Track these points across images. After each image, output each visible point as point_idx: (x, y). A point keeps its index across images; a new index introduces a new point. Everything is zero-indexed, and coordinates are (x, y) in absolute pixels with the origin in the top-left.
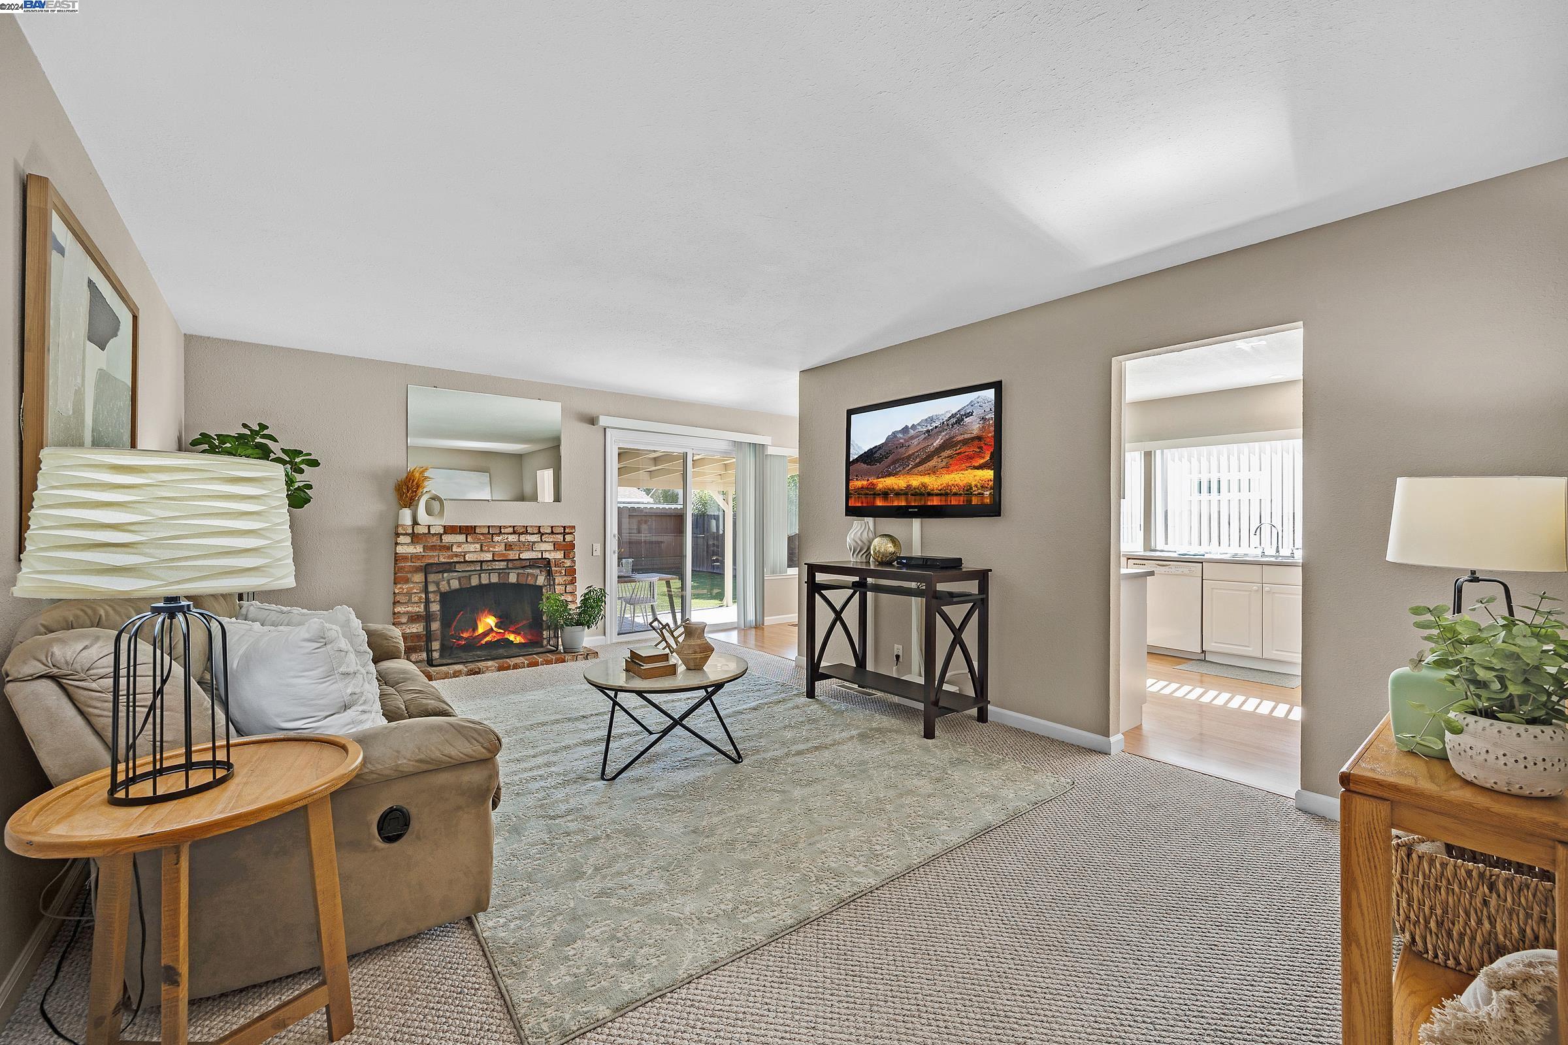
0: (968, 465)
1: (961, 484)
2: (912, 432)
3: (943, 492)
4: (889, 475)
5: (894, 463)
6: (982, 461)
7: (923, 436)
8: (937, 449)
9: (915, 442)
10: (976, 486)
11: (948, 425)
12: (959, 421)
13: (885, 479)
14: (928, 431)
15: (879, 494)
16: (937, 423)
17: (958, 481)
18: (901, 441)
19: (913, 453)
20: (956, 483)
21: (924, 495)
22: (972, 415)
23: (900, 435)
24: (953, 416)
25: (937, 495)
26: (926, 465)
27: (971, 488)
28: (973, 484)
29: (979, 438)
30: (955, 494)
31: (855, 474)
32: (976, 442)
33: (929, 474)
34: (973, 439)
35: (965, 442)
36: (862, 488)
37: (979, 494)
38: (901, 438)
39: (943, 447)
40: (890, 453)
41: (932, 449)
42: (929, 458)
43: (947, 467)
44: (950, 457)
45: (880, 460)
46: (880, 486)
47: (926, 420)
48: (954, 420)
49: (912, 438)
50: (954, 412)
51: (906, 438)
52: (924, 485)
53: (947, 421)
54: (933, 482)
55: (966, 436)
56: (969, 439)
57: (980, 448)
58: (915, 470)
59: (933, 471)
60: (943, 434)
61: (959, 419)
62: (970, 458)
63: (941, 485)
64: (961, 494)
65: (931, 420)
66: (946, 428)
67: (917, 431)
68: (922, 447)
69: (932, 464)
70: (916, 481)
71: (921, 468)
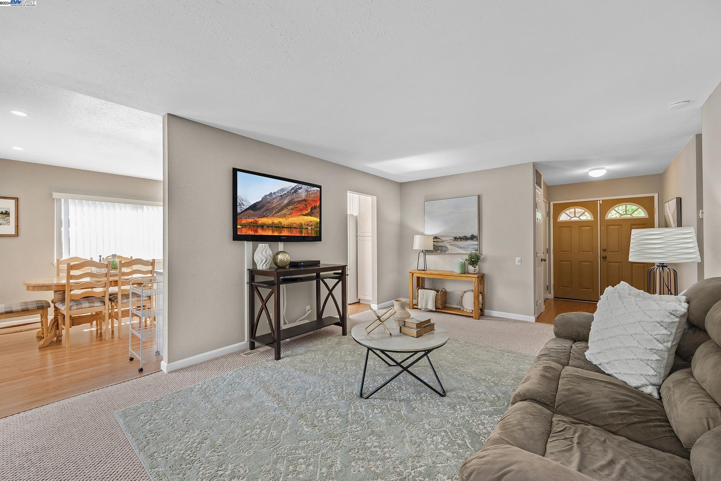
0: (300, 213)
1: (298, 223)
2: (274, 196)
3: (289, 226)
4: (264, 217)
5: (266, 211)
6: (307, 212)
7: (279, 198)
8: (286, 205)
9: (275, 201)
10: (304, 224)
11: (290, 193)
12: (296, 191)
13: (262, 219)
14: (281, 196)
15: (259, 226)
16: (285, 192)
17: (296, 222)
18: (269, 200)
19: (275, 207)
20: (295, 222)
21: (280, 227)
22: (301, 189)
23: (268, 197)
24: (293, 189)
25: (286, 228)
26: (281, 213)
27: (302, 225)
28: (303, 223)
29: (305, 200)
30: (295, 228)
31: (248, 215)
32: (304, 202)
33: (282, 217)
34: (302, 201)
35: (299, 202)
36: (251, 222)
37: (306, 228)
38: (269, 199)
39: (288, 204)
40: (263, 206)
41: (283, 205)
42: (282, 209)
43: (291, 214)
44: (292, 209)
45: (259, 209)
46: (260, 222)
47: (280, 190)
48: (293, 191)
49: (274, 199)
50: (293, 187)
51: (271, 198)
52: (280, 223)
53: (290, 191)
54: (285, 221)
55: (299, 199)
56: (300, 201)
57: (306, 205)
58: (276, 215)
59: (284, 216)
60: (289, 197)
62: (301, 210)
63: (288, 223)
64: (297, 228)
65: (282, 190)
66: (290, 194)
67: (276, 195)
68: (279, 203)
69: (284, 212)
70: (276, 220)
71: (279, 214)
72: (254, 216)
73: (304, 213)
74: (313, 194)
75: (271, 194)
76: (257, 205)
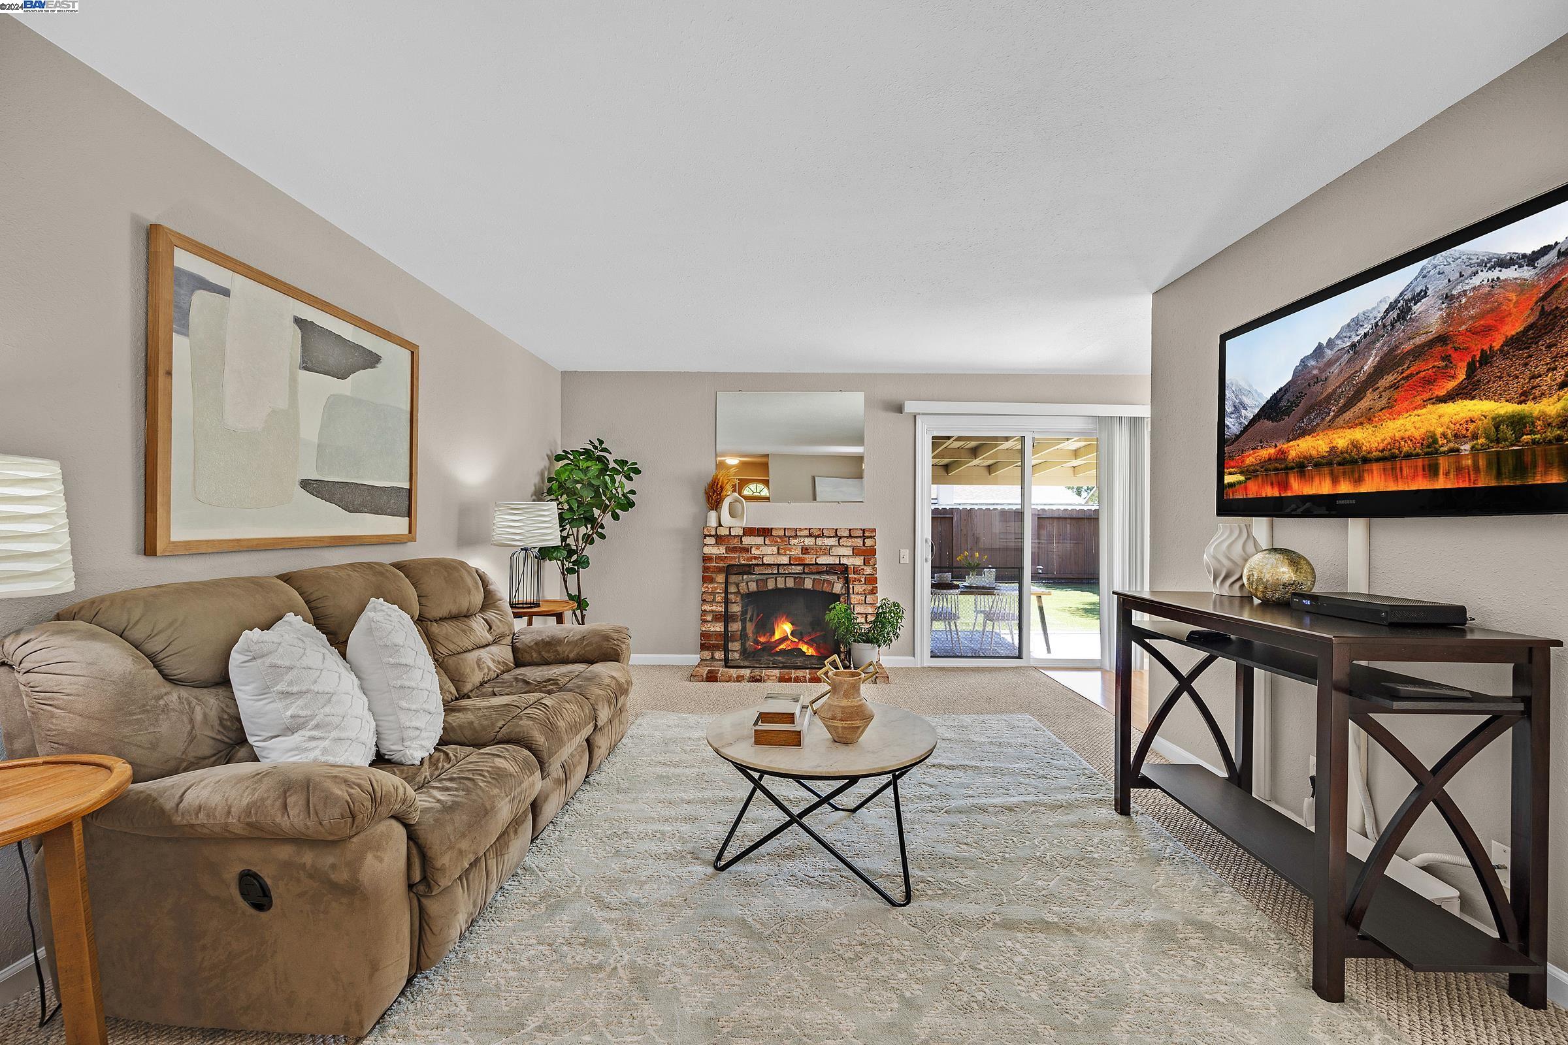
0: (1426, 396)
1: (1417, 434)
2: (1329, 353)
3: (1387, 453)
4: (1303, 433)
5: (1307, 412)
6: (1452, 385)
7: (1346, 357)
8: (1370, 376)
9: (1335, 369)
10: (1444, 435)
11: (1384, 326)
13: (1298, 442)
14: (1353, 346)
15: (1292, 468)
16: (1367, 328)
17: (1412, 432)
18: (1315, 372)
19: (1335, 390)
20: (1408, 434)
21: (1356, 462)
22: (1425, 296)
23: (1312, 363)
24: (1392, 307)
25: (1378, 460)
26: (1356, 408)
27: (1435, 441)
28: (1439, 431)
29: (1443, 339)
30: (1408, 456)
31: (1258, 438)
32: (1438, 348)
33: (1361, 424)
34: (1431, 344)
35: (1418, 353)
36: (1270, 459)
37: (1451, 450)
38: (1314, 367)
39: (1380, 370)
40: (1300, 396)
41: (1362, 376)
42: (1359, 393)
43: (1389, 406)
44: (1394, 386)
45: (1288, 412)
46: (1293, 454)
47: (1349, 325)
48: (1394, 314)
49: (1330, 363)
50: (1392, 300)
51: (1321, 365)
52: (1355, 445)
53: (1382, 318)
54: (1370, 437)
55: (1419, 340)
56: (1423, 346)
57: (1447, 358)
58: (1340, 421)
59: (1368, 418)
60: (1378, 345)
61: (1401, 310)
62: (1429, 382)
63: (1383, 441)
64: (1418, 455)
65: (1356, 323)
66: (1381, 332)
67: (1336, 349)
68: (1347, 376)
69: (1364, 404)
70: (1342, 439)
71: (1348, 415)
72: (1274, 436)
73: (1442, 393)
74: (1472, 303)
75: (1319, 351)
76: (1281, 398)
